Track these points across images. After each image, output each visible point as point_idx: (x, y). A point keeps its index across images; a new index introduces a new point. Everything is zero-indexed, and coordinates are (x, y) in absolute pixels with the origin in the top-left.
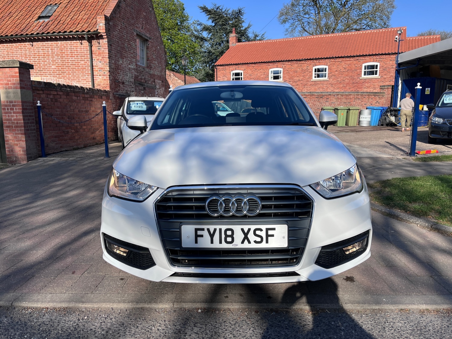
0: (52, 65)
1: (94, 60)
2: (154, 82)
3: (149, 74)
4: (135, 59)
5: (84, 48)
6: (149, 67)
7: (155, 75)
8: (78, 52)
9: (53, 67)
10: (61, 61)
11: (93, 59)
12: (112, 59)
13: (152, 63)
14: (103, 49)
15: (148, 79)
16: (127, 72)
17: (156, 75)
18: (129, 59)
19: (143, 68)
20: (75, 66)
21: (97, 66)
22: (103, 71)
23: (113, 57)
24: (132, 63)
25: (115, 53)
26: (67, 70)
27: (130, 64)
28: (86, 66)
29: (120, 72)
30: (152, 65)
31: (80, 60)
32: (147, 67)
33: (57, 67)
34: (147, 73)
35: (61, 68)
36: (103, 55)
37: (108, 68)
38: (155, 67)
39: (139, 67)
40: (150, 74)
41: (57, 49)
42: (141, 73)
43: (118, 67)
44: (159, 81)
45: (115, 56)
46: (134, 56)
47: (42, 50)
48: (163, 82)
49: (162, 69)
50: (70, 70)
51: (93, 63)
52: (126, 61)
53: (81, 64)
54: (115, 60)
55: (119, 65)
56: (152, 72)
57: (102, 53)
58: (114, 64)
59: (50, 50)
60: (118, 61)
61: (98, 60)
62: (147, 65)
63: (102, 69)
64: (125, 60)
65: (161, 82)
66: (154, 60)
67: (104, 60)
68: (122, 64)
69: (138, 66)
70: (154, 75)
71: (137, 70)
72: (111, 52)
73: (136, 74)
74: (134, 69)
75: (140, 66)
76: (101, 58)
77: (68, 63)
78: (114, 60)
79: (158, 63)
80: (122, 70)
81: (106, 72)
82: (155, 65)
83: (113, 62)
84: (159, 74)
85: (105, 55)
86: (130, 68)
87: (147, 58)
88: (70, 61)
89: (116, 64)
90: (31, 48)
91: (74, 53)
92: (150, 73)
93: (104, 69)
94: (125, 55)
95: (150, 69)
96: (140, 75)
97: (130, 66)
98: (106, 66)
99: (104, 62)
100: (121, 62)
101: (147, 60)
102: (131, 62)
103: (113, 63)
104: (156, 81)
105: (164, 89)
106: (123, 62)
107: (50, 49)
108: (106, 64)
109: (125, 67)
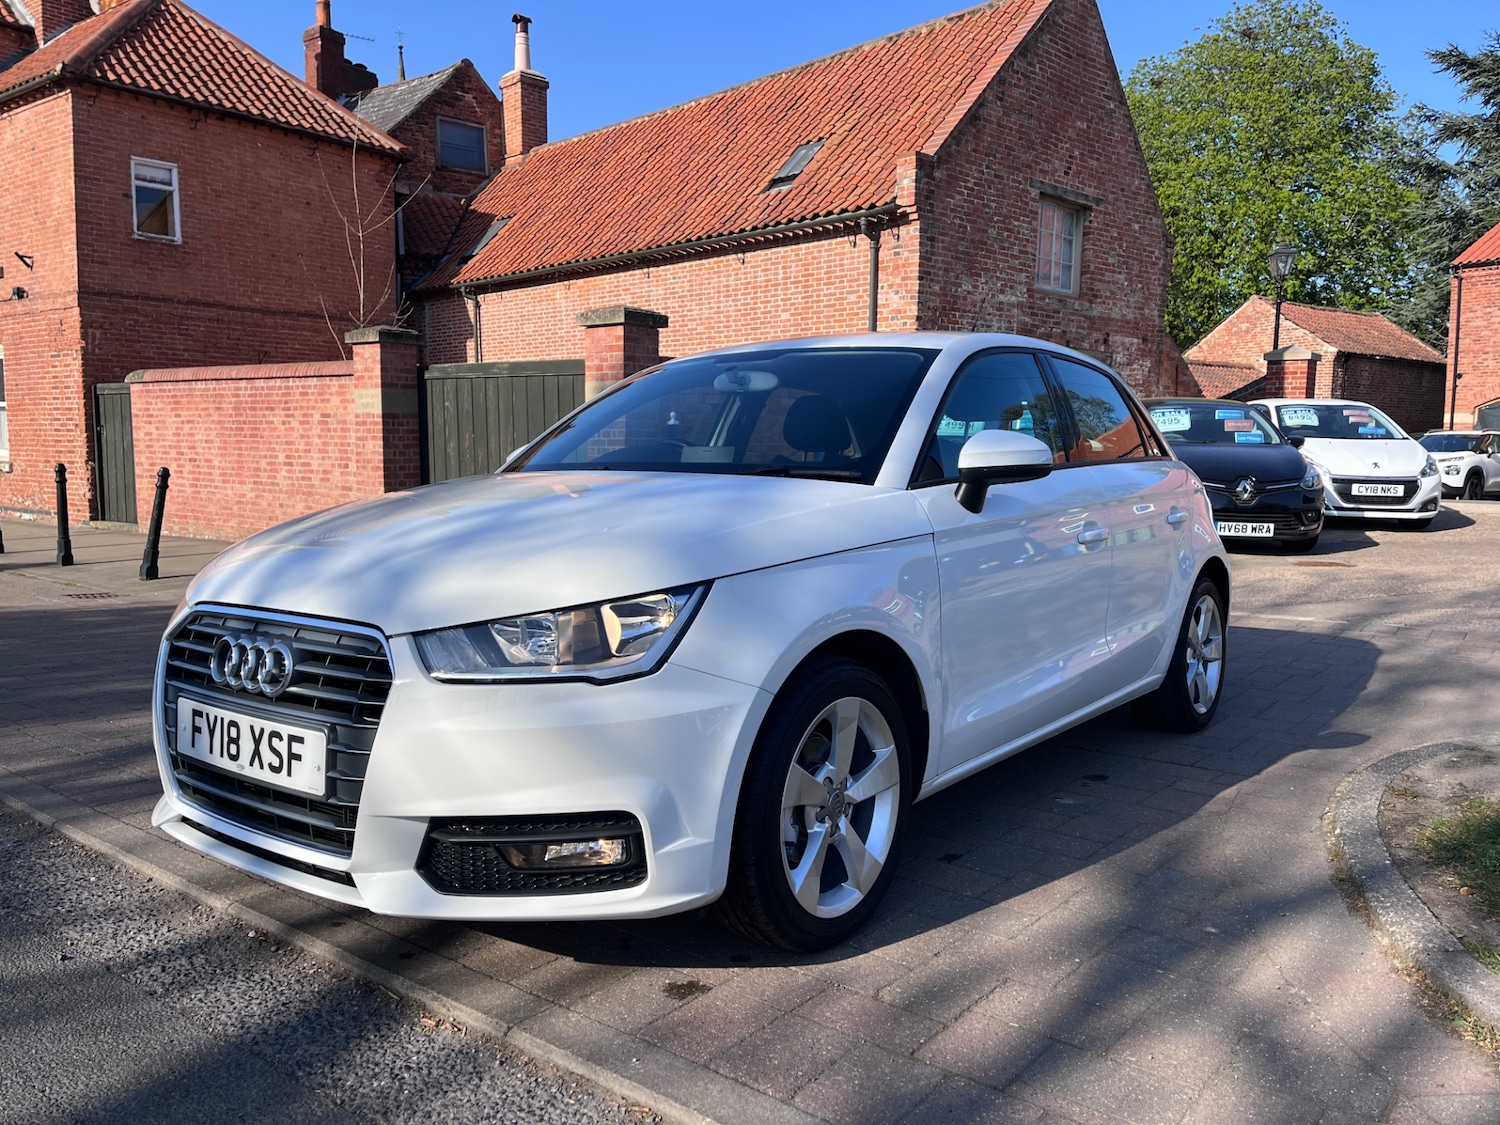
0: (783, 311)
1: (882, 287)
2: (1106, 341)
3: (1084, 316)
4: (1027, 271)
5: (859, 257)
6: (1086, 294)
7: (1111, 319)
8: (843, 270)
9: (785, 316)
10: (803, 298)
11: (880, 285)
12: (932, 280)
13: (1100, 280)
14: (906, 254)
15: (1077, 333)
16: (988, 317)
17: (1117, 321)
18: (1003, 276)
19: (1060, 301)
20: (835, 311)
21: (888, 305)
22: (902, 318)
23: (936, 275)
24: (1012, 287)
25: (945, 262)
26: (814, 323)
27: (1002, 292)
28: (859, 308)
29: (961, 317)
30: (1099, 286)
31: (848, 293)
32: (1081, 296)
33: (792, 315)
34: (1072, 314)
35: (802, 319)
36: (906, 272)
37: (915, 307)
38: (1112, 292)
39: (1043, 299)
40: (1091, 319)
41: (797, 266)
42: (1047, 316)
43: (955, 303)
44: (1127, 340)
45: (946, 270)
46: (1024, 265)
47: (764, 271)
48: (1145, 340)
49: (1146, 299)
50: (822, 323)
51: (879, 296)
52: (986, 283)
53: (848, 304)
54: (945, 282)
55: (958, 297)
56: (1097, 310)
57: (903, 265)
58: (939, 295)
59: (781, 271)
60: (954, 284)
61: (891, 286)
62: (1081, 288)
63: (899, 311)
64: (983, 280)
65: (1135, 340)
66: (1113, 272)
67: (906, 285)
68: (969, 293)
69: (1037, 295)
70: (1107, 320)
71: (1030, 308)
72: (929, 260)
73: (1027, 319)
74: (1020, 305)
75: (1045, 294)
76: (898, 281)
77: (818, 302)
78: (938, 282)
79: (1130, 281)
80: (969, 311)
81: (909, 322)
82: (1113, 287)
83: (937, 288)
84: (1130, 317)
85: (911, 272)
86: (1001, 303)
87: (1082, 267)
88: (825, 295)
89: (946, 295)
90: (740, 269)
91: (835, 271)
92: (1088, 313)
93: (905, 312)
94: (986, 263)
95: (1091, 302)
96: (1045, 322)
97: (1001, 297)
98: (909, 304)
99: (907, 292)
100: (967, 286)
101: (1083, 273)
102: (1009, 285)
103: (934, 294)
104: (1116, 339)
105: (1148, 364)
106: (975, 287)
107: (780, 266)
108: (912, 298)
109: (983, 301)
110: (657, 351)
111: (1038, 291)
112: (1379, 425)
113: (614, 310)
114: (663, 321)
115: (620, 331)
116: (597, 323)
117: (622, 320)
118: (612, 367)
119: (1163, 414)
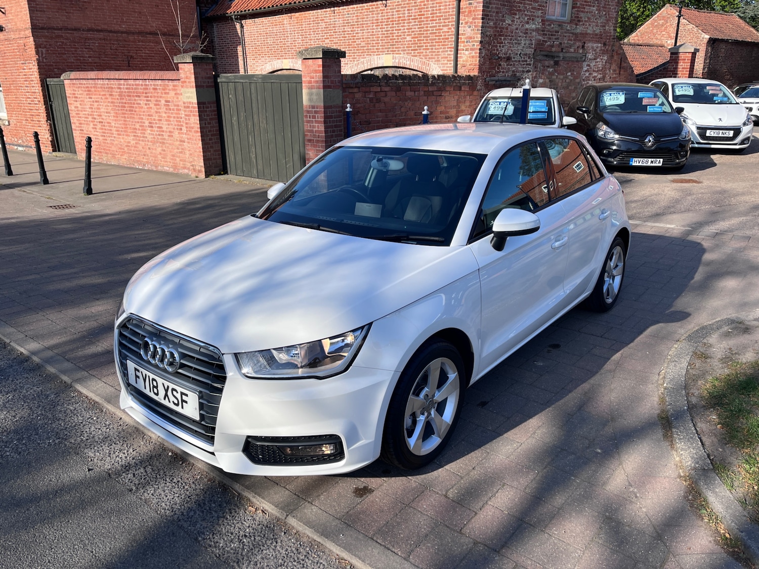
0: (408, 35)
1: (462, 23)
2: (583, 47)
3: (572, 33)
4: (542, 10)
5: (449, 5)
6: (574, 20)
7: (587, 34)
8: (440, 13)
9: (408, 38)
10: (418, 28)
11: (461, 22)
12: (489, 19)
13: (582, 12)
14: (475, 4)
15: (568, 43)
16: (519, 38)
17: (590, 34)
18: (529, 13)
19: (559, 25)
20: (436, 36)
21: (465, 34)
22: (472, 42)
23: (491, 16)
24: (533, 20)
25: (497, 8)
26: (425, 43)
27: (528, 23)
28: (449, 35)
29: (505, 39)
30: (582, 15)
31: (443, 26)
32: (571, 22)
33: (413, 38)
34: (566, 32)
35: (418, 40)
36: (475, 15)
37: (479, 36)
38: (588, 18)
39: (550, 25)
40: (576, 35)
41: (415, 9)
42: (552, 35)
43: (501, 31)
44: (595, 45)
45: (497, 13)
46: (541, 6)
47: (397, 11)
48: (605, 44)
49: (607, 21)
50: (429, 43)
51: (460, 29)
52: (519, 18)
53: (443, 32)
54: (496, 20)
55: (503, 28)
56: (580, 29)
57: (474, 10)
58: (493, 28)
59: (406, 12)
60: (501, 21)
61: (466, 23)
62: (572, 17)
63: (471, 38)
64: (517, 17)
65: (600, 45)
66: (590, 6)
67: (475, 23)
68: (509, 25)
69: (547, 23)
70: (585, 35)
71: (542, 31)
72: (488, 7)
73: (540, 38)
74: (537, 30)
75: (552, 22)
76: (471, 20)
77: (427, 31)
78: (493, 20)
79: (599, 10)
80: (509, 36)
81: (476, 44)
82: (589, 15)
83: (492, 23)
84: (598, 31)
85: (478, 15)
86: (527, 29)
87: (573, 4)
88: (430, 27)
89: (496, 27)
90: (384, 10)
91: (436, 13)
92: (574, 31)
93: (474, 38)
94: (519, 7)
95: (577, 25)
96: (550, 39)
97: (527, 26)
98: (476, 34)
99: (475, 26)
100: (508, 21)
101: (573, 8)
102: (532, 18)
103: (490, 27)
104: (589, 45)
105: (605, 58)
106: (513, 21)
107: (406, 9)
108: (478, 30)
109: (517, 29)
110: (340, 71)
111: (548, 20)
112: (725, 95)
113: (316, 49)
114: (343, 54)
115: (320, 62)
116: (307, 57)
117: (322, 57)
118: (317, 82)
119: (610, 94)
